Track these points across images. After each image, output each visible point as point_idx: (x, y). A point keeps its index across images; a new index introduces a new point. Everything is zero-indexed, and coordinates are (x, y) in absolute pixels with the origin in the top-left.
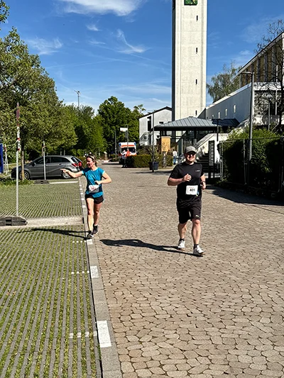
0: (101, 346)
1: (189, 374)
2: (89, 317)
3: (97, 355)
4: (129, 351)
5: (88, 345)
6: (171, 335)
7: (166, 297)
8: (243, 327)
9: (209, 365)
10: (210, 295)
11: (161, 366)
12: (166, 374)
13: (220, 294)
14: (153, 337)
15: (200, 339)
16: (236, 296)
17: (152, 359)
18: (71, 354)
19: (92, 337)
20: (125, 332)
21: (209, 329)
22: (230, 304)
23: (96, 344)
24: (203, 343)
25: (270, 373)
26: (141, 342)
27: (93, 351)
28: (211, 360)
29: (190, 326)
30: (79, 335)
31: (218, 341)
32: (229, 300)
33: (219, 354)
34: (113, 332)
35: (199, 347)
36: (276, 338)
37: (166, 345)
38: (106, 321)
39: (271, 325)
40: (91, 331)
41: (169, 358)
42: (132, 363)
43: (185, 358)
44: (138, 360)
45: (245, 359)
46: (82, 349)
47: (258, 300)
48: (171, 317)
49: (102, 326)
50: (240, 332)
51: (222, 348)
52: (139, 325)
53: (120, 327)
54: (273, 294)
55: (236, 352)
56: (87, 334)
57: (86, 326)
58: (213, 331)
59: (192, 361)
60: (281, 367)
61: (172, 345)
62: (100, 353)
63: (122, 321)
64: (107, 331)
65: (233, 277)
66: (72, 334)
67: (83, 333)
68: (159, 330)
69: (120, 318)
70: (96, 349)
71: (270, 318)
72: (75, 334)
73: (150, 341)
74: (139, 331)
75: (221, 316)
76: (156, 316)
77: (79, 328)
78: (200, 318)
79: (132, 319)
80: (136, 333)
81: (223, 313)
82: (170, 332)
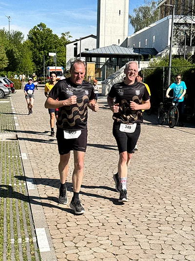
0: (41, 250)
2: (28, 224)
3: (37, 258)
4: (66, 255)
5: (29, 249)
6: (104, 241)
7: (98, 207)
8: (168, 234)
10: (137, 206)
13: (146, 205)
14: (88, 243)
15: (130, 244)
16: (160, 207)
18: (13, 258)
19: (32, 241)
20: (62, 238)
21: (138, 236)
22: (155, 214)
23: (36, 249)
24: (133, 248)
26: (77, 248)
27: (34, 254)
29: (121, 233)
30: (20, 240)
31: (146, 246)
32: (155, 210)
33: (148, 258)
34: (51, 238)
35: (130, 252)
37: (100, 250)
38: (44, 229)
39: (192, 232)
40: (30, 237)
46: (23, 253)
47: (180, 211)
48: (103, 225)
49: (41, 232)
50: (166, 239)
51: (149, 252)
52: (74, 232)
53: (57, 234)
54: (192, 206)
55: (163, 256)
56: (27, 239)
57: (26, 233)
58: (142, 238)
61: (105, 249)
62: (40, 256)
63: (58, 229)
64: (45, 237)
65: (157, 191)
66: (13, 240)
67: (23, 239)
68: (93, 236)
69: (56, 226)
70: (36, 253)
71: (191, 227)
72: (16, 239)
73: (85, 246)
74: (75, 237)
75: (147, 224)
76: (90, 224)
77: (19, 234)
78: (130, 226)
79: (68, 226)
80: (72, 238)
81: (149, 222)
82: (103, 239)
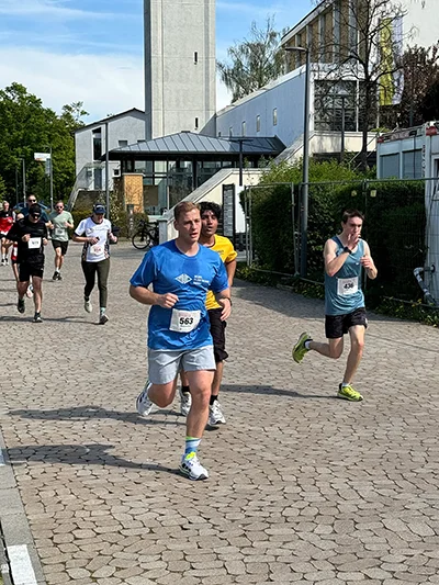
7: (142, 497)
8: (284, 543)
10: (224, 489)
13: (243, 487)
14: (118, 569)
15: (206, 565)
16: (273, 488)
20: (64, 563)
21: (223, 549)
22: (261, 503)
24: (211, 573)
26: (95, 579)
29: (188, 546)
31: (237, 569)
32: (262, 496)
34: (40, 564)
35: (204, 581)
36: (341, 559)
37: (143, 582)
38: (25, 546)
39: (333, 537)
47: (313, 495)
48: (151, 532)
49: (19, 554)
50: (278, 552)
51: (243, 580)
52: (88, 550)
53: (54, 555)
54: (339, 484)
58: (230, 554)
61: (154, 580)
63: (56, 545)
64: (28, 563)
65: (269, 456)
68: (130, 556)
69: (52, 538)
71: (333, 525)
73: (112, 576)
74: (90, 560)
75: (244, 525)
76: (124, 532)
78: (207, 531)
79: (76, 539)
80: (84, 562)
81: (248, 520)
82: (150, 558)
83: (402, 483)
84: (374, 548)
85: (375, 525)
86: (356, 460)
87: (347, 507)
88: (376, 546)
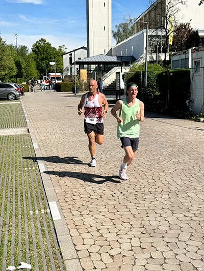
0: (54, 219)
1: (118, 235)
2: (43, 199)
3: (52, 225)
4: (74, 221)
5: (44, 219)
6: (102, 209)
8: (151, 202)
9: (131, 228)
11: (98, 230)
12: (102, 236)
13: (133, 180)
14: (90, 211)
15: (123, 210)
16: (144, 181)
17: (91, 226)
18: (33, 226)
19: (47, 213)
20: (70, 209)
21: (129, 204)
22: (141, 186)
23: (50, 218)
24: (125, 213)
25: (172, 232)
26: (82, 215)
27: (49, 222)
28: (131, 225)
29: (115, 202)
30: (37, 212)
31: (134, 211)
32: (141, 184)
33: (137, 220)
34: (61, 209)
35: (123, 216)
36: (174, 208)
37: (100, 216)
38: (55, 202)
39: (170, 200)
40: (45, 209)
41: (103, 225)
42: (78, 229)
43: (114, 224)
44: (81, 227)
45: (155, 223)
46: (40, 222)
47: (159, 184)
48: (101, 197)
49: (53, 205)
50: (149, 205)
51: (138, 216)
52: (79, 203)
53: (66, 206)
54: (168, 179)
55: (148, 219)
56: (43, 211)
57: (41, 206)
58: (131, 206)
59: (119, 226)
60: (179, 228)
61: (104, 216)
62: (54, 224)
63: (66, 202)
64: (57, 208)
65: (141, 168)
66: (32, 212)
67: (40, 210)
68: (94, 206)
69: (65, 199)
70: (50, 221)
71: (168, 195)
72: (34, 211)
73: (88, 214)
74: (80, 208)
75: (135, 195)
76: (91, 197)
77: (36, 207)
78: (121, 197)
79: (73, 199)
80: (77, 209)
81: (136, 193)
82: (102, 207)
83: (192, 179)
84: (186, 204)
85: (185, 195)
86: (174, 170)
87: (173, 188)
88: (187, 203)
